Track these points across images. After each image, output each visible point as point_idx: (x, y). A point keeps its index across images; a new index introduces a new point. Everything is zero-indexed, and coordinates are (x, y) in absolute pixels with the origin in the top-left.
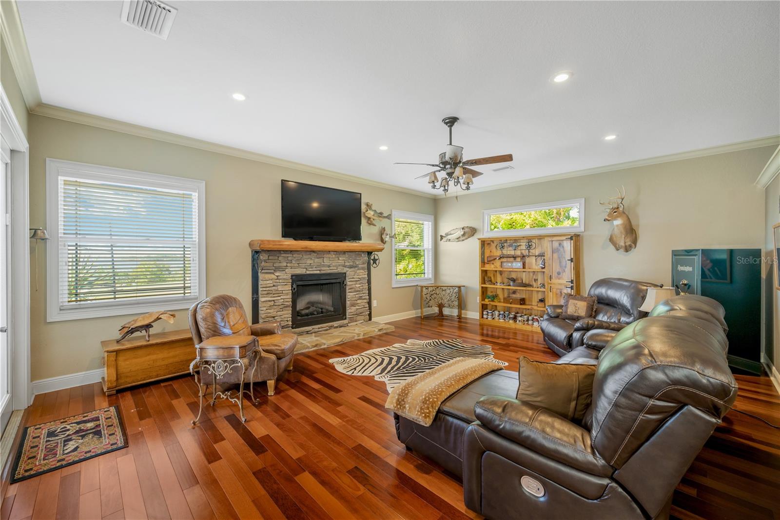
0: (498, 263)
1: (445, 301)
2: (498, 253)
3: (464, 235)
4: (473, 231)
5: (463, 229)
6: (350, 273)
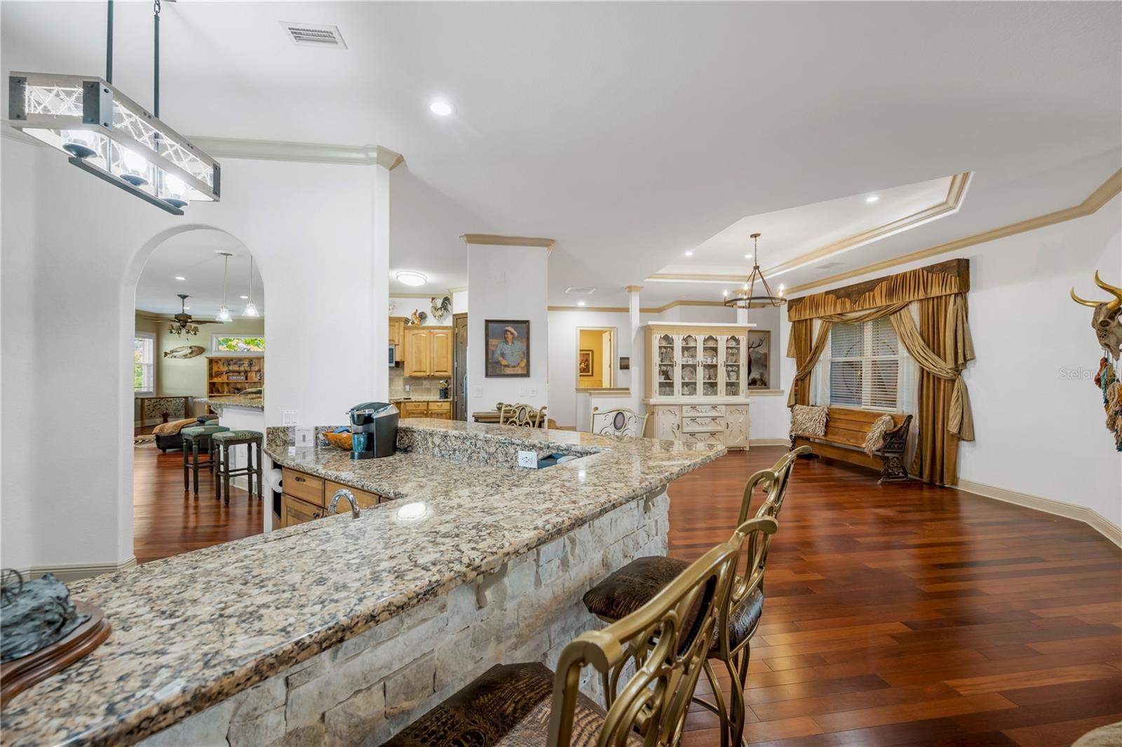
0: (225, 377)
1: (170, 411)
2: (225, 369)
3: (191, 353)
4: (201, 350)
5: (191, 348)
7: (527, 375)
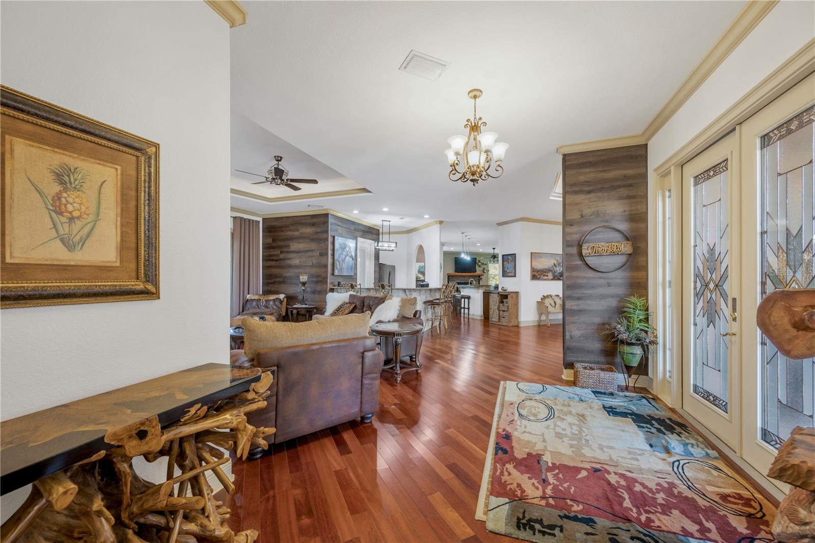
7: (515, 276)
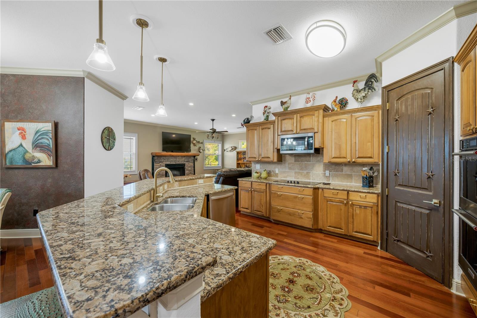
0: (242, 160)
2: (243, 156)
3: (232, 149)
6: (186, 164)
